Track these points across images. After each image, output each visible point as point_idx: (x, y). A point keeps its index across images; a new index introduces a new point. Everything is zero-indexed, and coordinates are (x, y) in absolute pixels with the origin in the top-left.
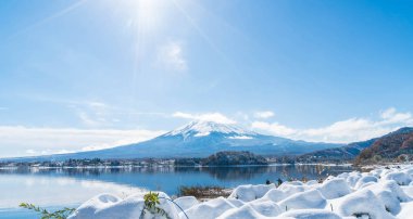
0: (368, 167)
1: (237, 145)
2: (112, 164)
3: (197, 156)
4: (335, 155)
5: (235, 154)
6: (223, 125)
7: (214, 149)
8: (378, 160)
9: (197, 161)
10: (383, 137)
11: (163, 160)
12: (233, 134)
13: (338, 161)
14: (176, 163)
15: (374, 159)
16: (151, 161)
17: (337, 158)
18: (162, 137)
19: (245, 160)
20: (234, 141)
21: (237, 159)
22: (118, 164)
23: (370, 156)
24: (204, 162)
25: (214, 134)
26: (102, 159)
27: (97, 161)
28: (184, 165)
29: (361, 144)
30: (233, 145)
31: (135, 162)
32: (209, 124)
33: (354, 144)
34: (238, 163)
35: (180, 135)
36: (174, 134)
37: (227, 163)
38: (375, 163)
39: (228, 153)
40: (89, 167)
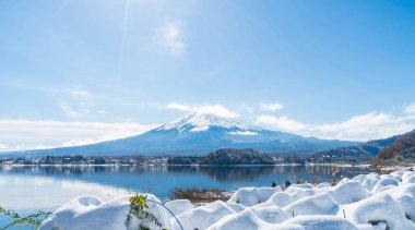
0: (388, 169)
1: (240, 141)
2: (97, 162)
3: (194, 154)
4: (351, 154)
5: (237, 151)
6: (223, 119)
7: (213, 146)
8: (400, 160)
9: (194, 159)
10: (406, 135)
11: (155, 158)
12: (235, 129)
13: (353, 162)
14: (169, 162)
15: (395, 159)
16: (140, 159)
17: (353, 158)
18: (154, 131)
19: (248, 159)
20: (236, 137)
21: (239, 158)
22: (103, 162)
23: (391, 156)
24: (202, 160)
25: (213, 129)
26: (84, 156)
27: (79, 159)
28: (178, 164)
29: (381, 142)
30: (235, 141)
31: (122, 160)
32: (208, 117)
33: (372, 142)
34: (240, 162)
35: (174, 130)
36: (167, 128)
37: (228, 161)
38: (397, 164)
39: (229, 151)
40: (69, 165)
